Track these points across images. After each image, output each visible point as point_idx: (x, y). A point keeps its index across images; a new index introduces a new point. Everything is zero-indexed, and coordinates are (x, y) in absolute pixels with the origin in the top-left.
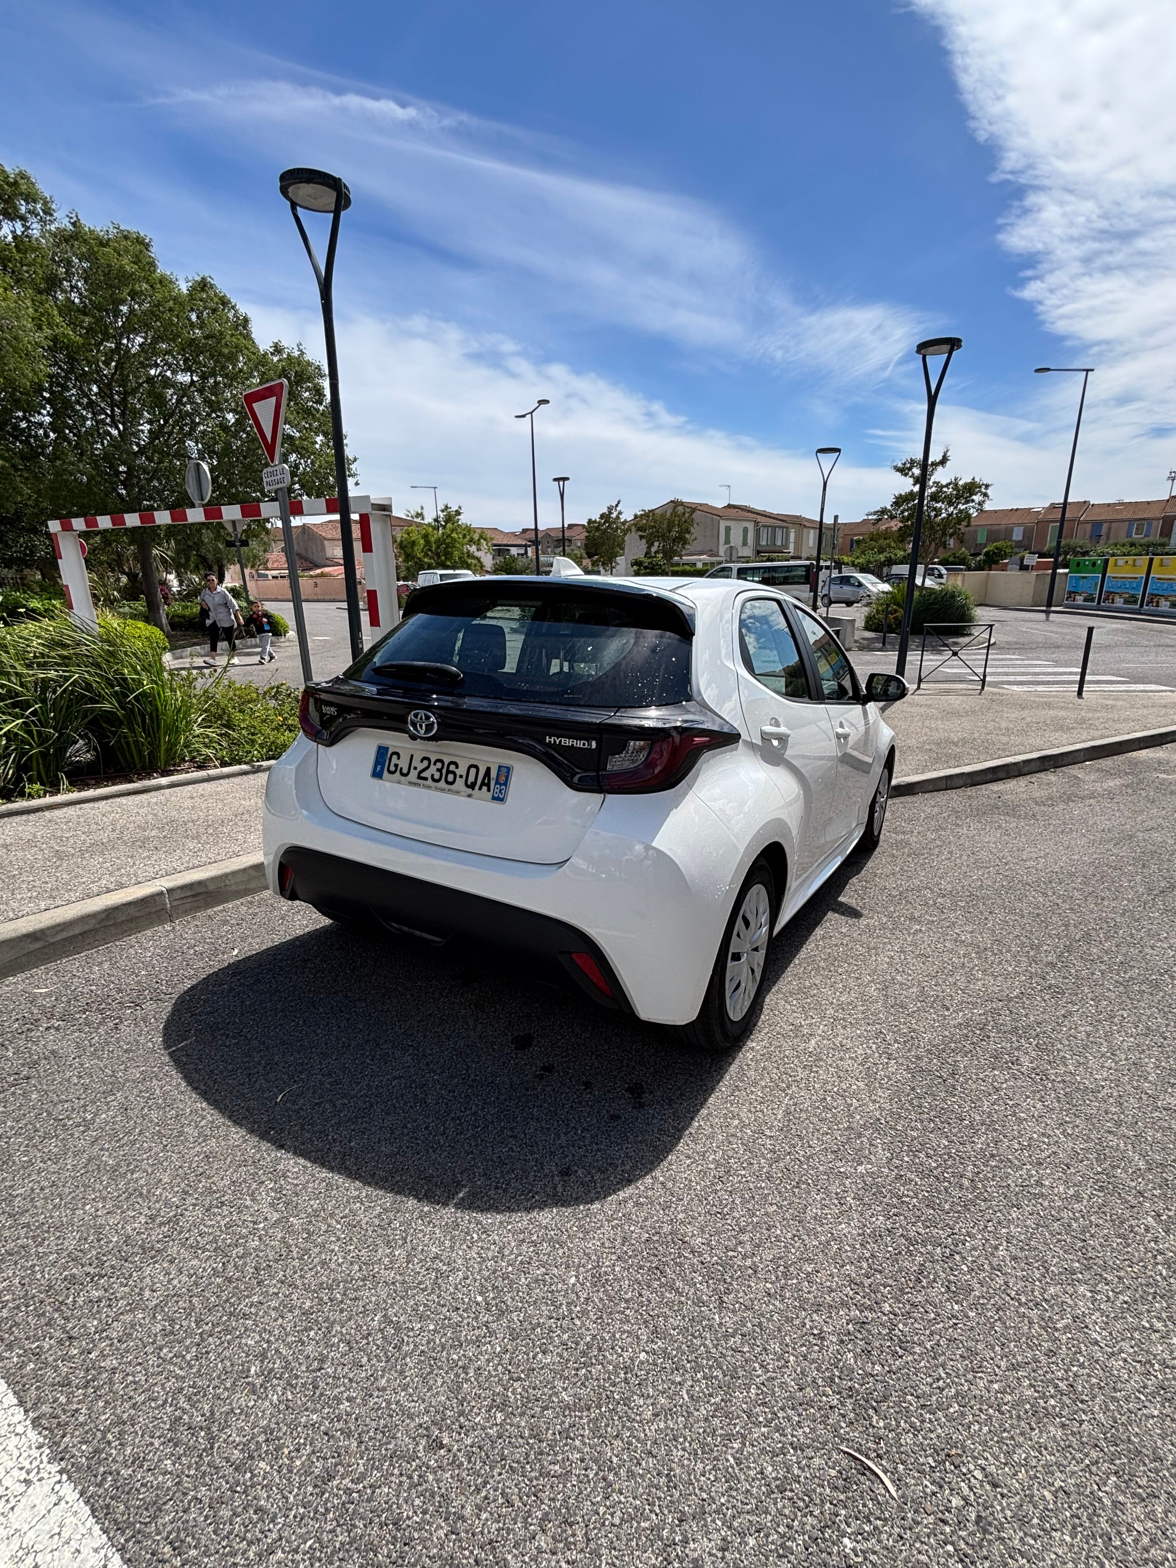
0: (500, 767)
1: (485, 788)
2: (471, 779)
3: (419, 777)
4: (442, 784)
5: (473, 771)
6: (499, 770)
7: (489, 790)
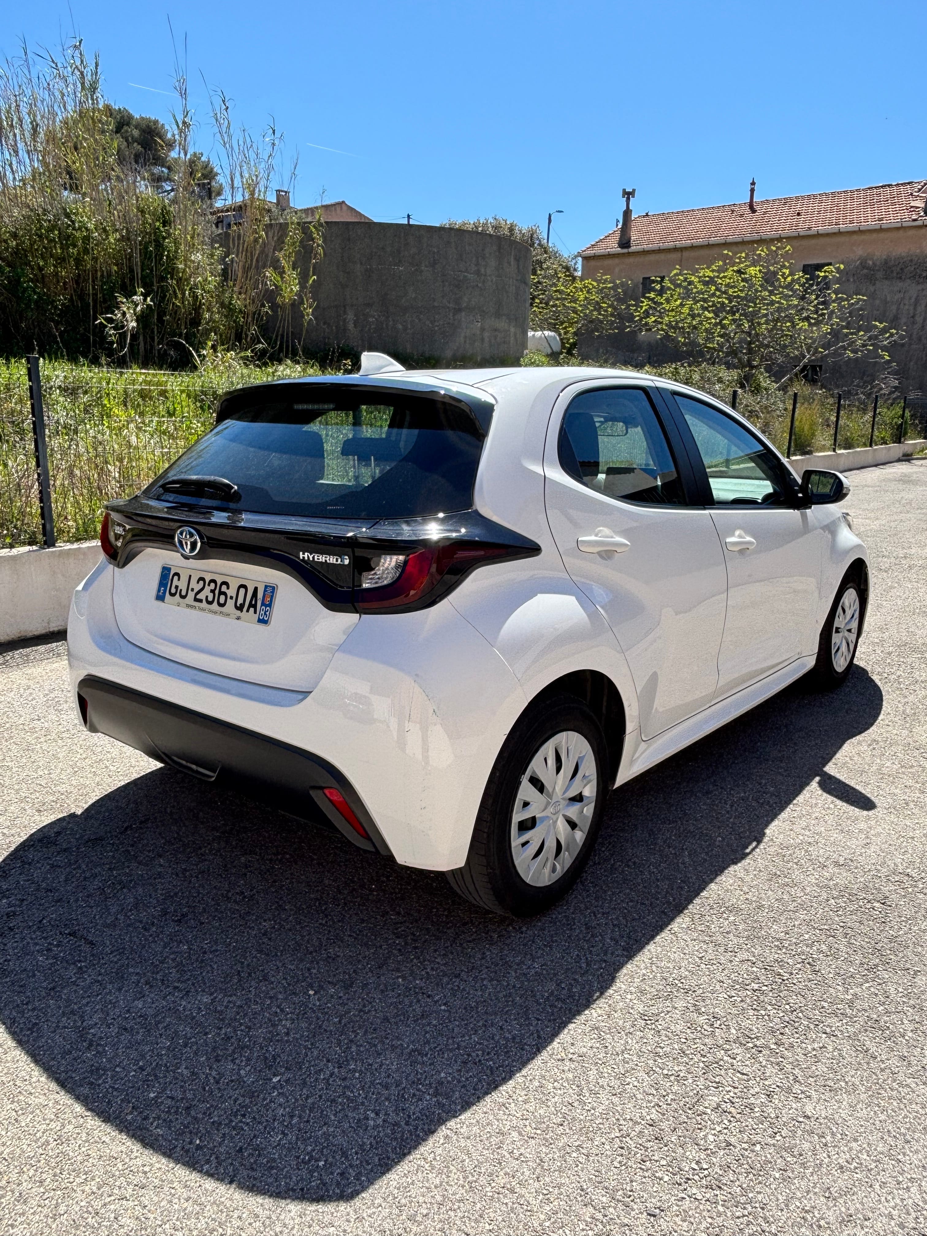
0: (266, 587)
1: (252, 610)
2: (240, 601)
3: (196, 600)
4: (215, 605)
5: (242, 591)
6: (265, 591)
7: (255, 612)
